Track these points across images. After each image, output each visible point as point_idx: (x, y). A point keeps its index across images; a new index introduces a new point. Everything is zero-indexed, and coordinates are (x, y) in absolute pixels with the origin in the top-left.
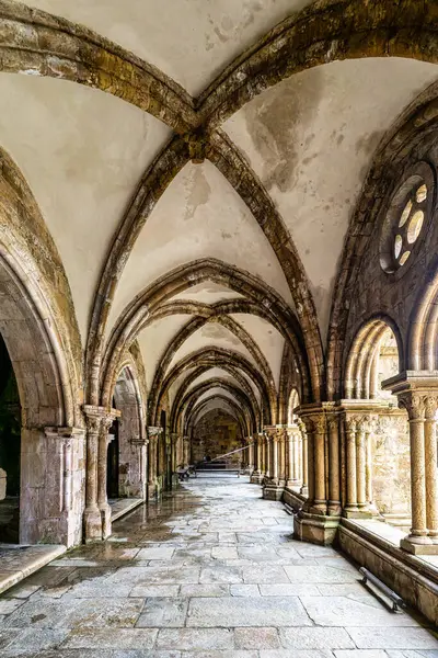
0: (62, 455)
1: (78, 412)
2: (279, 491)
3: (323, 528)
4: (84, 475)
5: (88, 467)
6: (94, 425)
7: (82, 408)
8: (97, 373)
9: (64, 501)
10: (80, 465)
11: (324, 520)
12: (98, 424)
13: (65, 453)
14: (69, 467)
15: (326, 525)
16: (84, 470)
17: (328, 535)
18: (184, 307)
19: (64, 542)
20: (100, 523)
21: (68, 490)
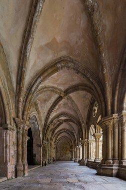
0: (5, 138)
1: (12, 120)
2: (86, 162)
3: (112, 169)
4: (16, 149)
5: (18, 146)
6: (20, 128)
7: (14, 119)
8: (21, 106)
9: (6, 158)
10: (14, 144)
11: (112, 166)
12: (21, 128)
13: (6, 137)
14: (8, 144)
15: (114, 168)
16: (16, 147)
17: (114, 172)
18: (55, 90)
19: (6, 176)
20: (23, 169)
21: (8, 154)
